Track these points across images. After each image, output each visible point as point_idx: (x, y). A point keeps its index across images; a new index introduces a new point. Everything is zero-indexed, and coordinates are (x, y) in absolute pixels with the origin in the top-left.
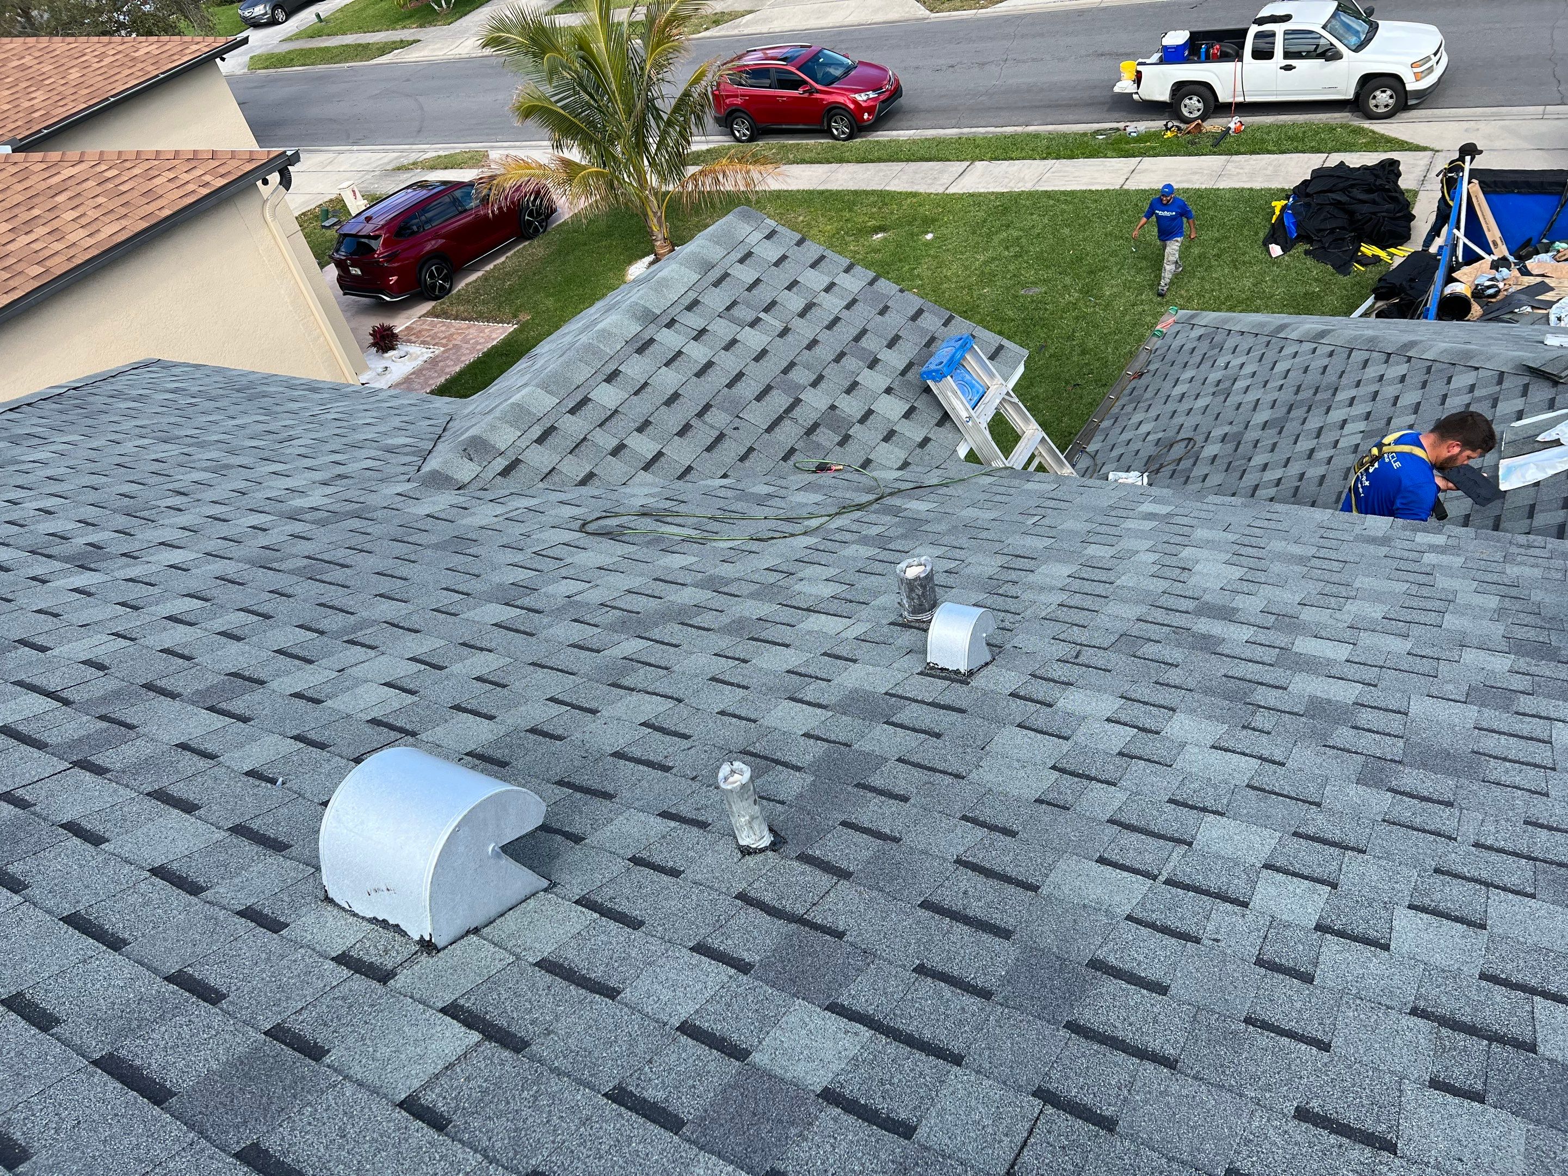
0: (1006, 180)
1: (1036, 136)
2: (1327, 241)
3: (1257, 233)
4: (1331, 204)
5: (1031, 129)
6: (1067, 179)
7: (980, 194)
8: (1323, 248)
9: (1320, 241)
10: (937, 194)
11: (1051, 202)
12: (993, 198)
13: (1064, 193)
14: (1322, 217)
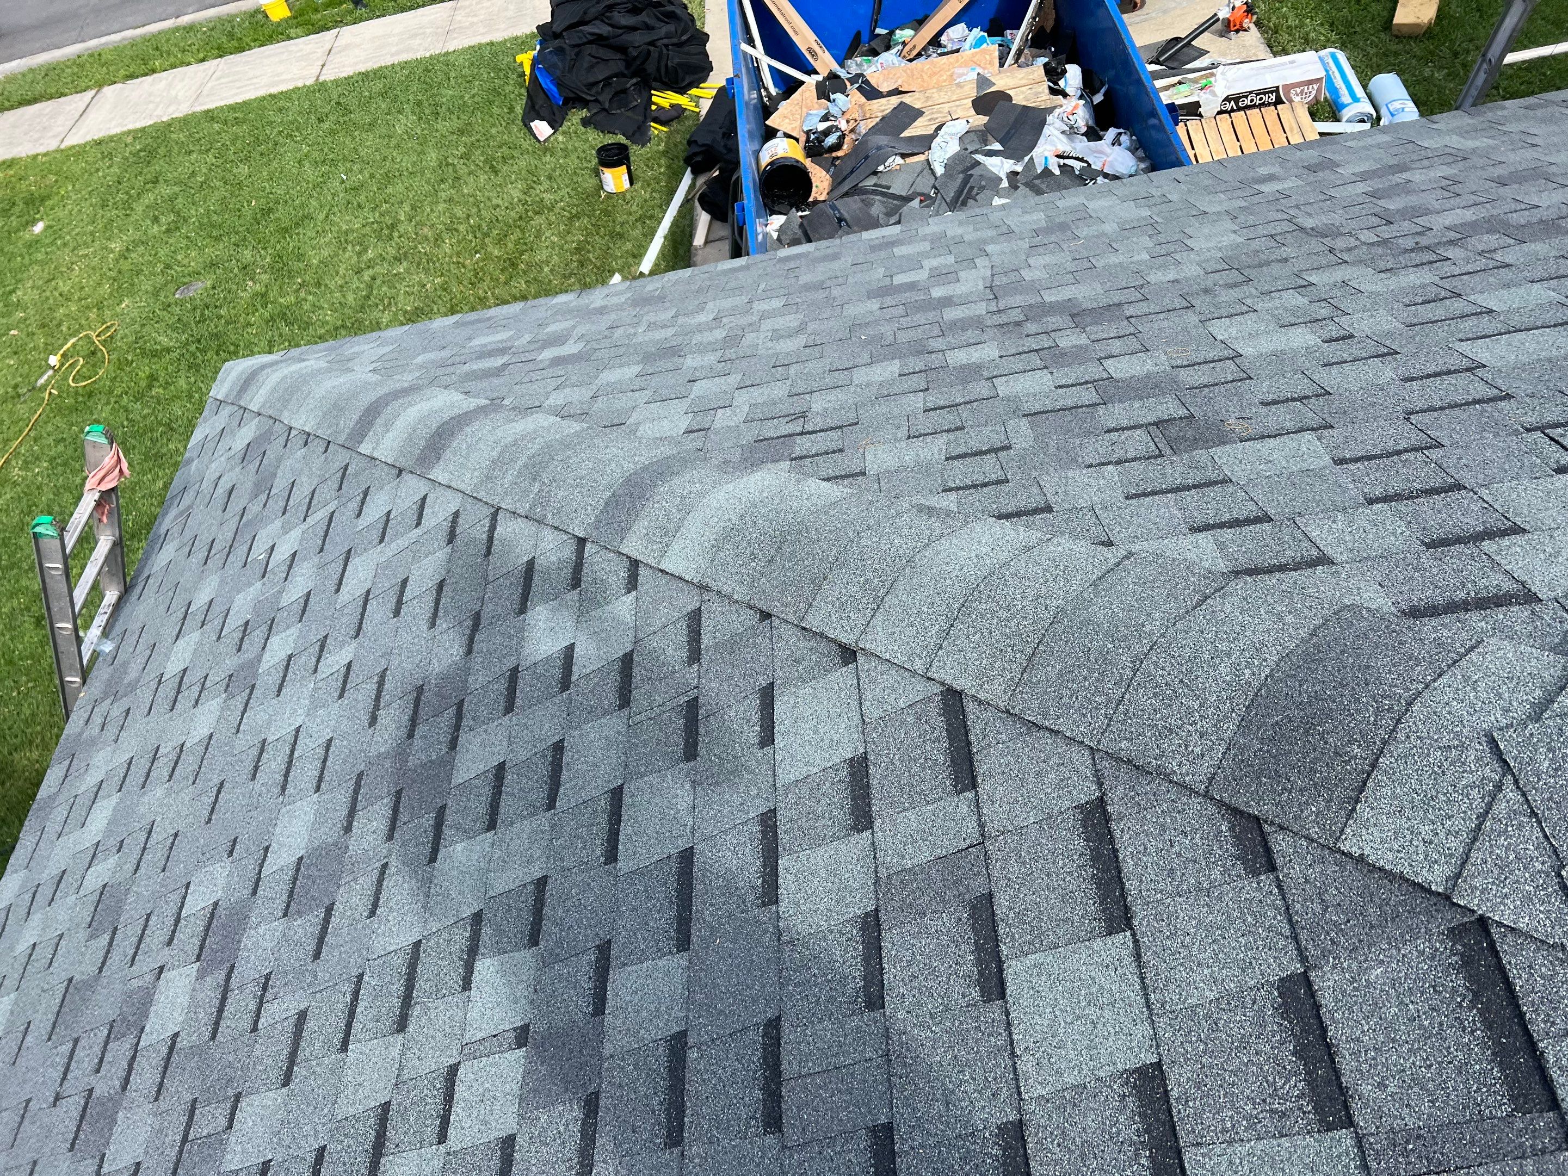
0: (151, 106)
1: (190, 28)
2: (605, 98)
3: (511, 109)
4: (590, 42)
5: (185, 20)
6: (238, 84)
7: (111, 139)
8: (604, 110)
9: (596, 101)
10: (45, 155)
11: (216, 126)
12: (129, 140)
13: (232, 108)
14: (585, 65)
